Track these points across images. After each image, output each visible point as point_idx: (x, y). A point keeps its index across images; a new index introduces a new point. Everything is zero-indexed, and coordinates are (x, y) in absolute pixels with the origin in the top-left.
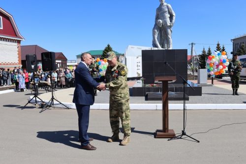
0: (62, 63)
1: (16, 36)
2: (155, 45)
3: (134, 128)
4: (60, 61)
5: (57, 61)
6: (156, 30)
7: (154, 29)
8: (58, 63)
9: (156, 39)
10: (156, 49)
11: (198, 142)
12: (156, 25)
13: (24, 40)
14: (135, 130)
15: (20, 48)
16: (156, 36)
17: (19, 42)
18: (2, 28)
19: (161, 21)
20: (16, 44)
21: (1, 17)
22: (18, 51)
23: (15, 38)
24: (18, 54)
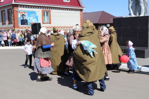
1: (80, 6)
13: (85, 9)
15: (82, 15)
17: (81, 10)
18: (69, 1)
20: (79, 12)
22: (80, 18)
23: (79, 7)
24: (80, 20)
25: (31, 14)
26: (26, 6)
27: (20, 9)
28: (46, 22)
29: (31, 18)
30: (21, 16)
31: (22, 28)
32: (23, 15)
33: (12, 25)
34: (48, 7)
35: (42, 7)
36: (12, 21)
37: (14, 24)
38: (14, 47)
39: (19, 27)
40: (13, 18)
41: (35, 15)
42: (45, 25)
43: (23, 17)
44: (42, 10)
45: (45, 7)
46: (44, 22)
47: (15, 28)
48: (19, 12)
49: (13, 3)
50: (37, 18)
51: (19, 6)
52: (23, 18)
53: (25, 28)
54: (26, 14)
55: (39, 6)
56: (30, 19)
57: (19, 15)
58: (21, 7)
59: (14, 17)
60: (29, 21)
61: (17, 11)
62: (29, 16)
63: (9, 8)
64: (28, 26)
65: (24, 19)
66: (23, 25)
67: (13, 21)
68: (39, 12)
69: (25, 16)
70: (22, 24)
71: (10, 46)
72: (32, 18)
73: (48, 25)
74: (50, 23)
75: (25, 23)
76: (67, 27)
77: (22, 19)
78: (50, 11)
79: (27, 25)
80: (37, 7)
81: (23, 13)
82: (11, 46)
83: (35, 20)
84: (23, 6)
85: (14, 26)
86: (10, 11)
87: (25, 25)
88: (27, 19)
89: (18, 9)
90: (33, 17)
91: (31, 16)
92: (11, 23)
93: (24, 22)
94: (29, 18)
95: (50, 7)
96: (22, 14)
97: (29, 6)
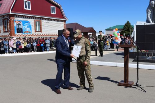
0: (93, 35)
2: (148, 21)
3: (110, 78)
4: (91, 33)
5: (89, 33)
6: (149, 10)
7: (148, 9)
8: (90, 34)
9: (149, 17)
10: (149, 24)
11: (145, 92)
12: (150, 5)
13: (68, 20)
14: (110, 79)
15: (65, 25)
16: (149, 15)
17: (65, 21)
18: (55, 14)
19: (153, 2)
20: (63, 23)
21: (55, 7)
22: (64, 27)
23: (63, 19)
25: (26, 23)
26: (21, 17)
27: (16, 19)
28: (38, 31)
31: (18, 36)
33: (8, 34)
34: (39, 18)
35: (34, 18)
37: (11, 32)
39: (15, 35)
41: (29, 24)
42: (37, 33)
43: (18, 26)
44: (35, 21)
45: (37, 18)
47: (11, 36)
48: (15, 22)
49: (10, 13)
50: (30, 27)
51: (15, 16)
53: (21, 36)
54: (21, 23)
55: (32, 17)
57: (15, 24)
58: (16, 17)
59: (10, 26)
60: (24, 30)
61: (13, 21)
62: (24, 25)
63: (4, 18)
65: (20, 28)
67: (9, 30)
68: (32, 22)
72: (26, 27)
73: (39, 33)
74: (41, 32)
78: (40, 22)
79: (22, 33)
80: (31, 18)
81: (19, 23)
83: (29, 29)
84: (19, 16)
85: (11, 34)
86: (6, 20)
89: (14, 18)
91: (25, 26)
92: (7, 32)
94: (23, 27)
95: (41, 18)
96: (17, 24)
97: (23, 17)
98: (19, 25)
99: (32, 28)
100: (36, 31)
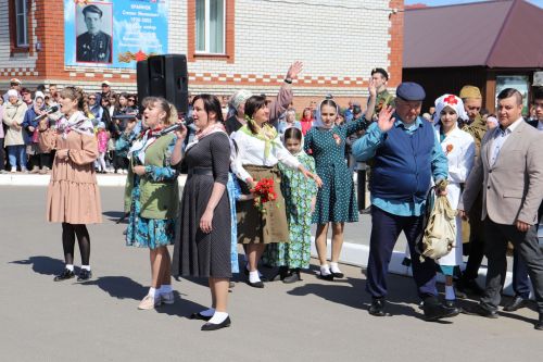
22: (390, 32)
24: (390, 44)
25: (133, 6)
28: (207, 51)
29: (129, 26)
30: (77, 13)
31: (80, 76)
32: (90, 9)
33: (30, 62)
36: (30, 40)
37: (41, 53)
38: (37, 176)
39: (65, 74)
40: (34, 25)
41: (154, 10)
42: (201, 67)
43: (88, 20)
46: (197, 52)
47: (43, 74)
50: (161, 27)
52: (90, 26)
53: (99, 76)
54: (105, 6)
56: (124, 30)
57: (70, 10)
59: (40, 16)
60: (121, 44)
62: (121, 17)
64: (115, 71)
65: (95, 31)
66: (89, 61)
67: (35, 38)
69: (101, 14)
70: (80, 58)
71: (14, 169)
72: (137, 25)
73: (217, 68)
74: (228, 57)
75: (100, 51)
76: (314, 83)
77: (84, 30)
79: (110, 61)
82: (19, 169)
83: (153, 37)
85: (41, 68)
87: (100, 60)
88: (108, 32)
90: (141, 24)
91: (128, 18)
92: (28, 50)
93: (93, 47)
94: (118, 25)
96: (82, 6)
98: (93, 15)
99: (171, 34)
100: (195, 56)
